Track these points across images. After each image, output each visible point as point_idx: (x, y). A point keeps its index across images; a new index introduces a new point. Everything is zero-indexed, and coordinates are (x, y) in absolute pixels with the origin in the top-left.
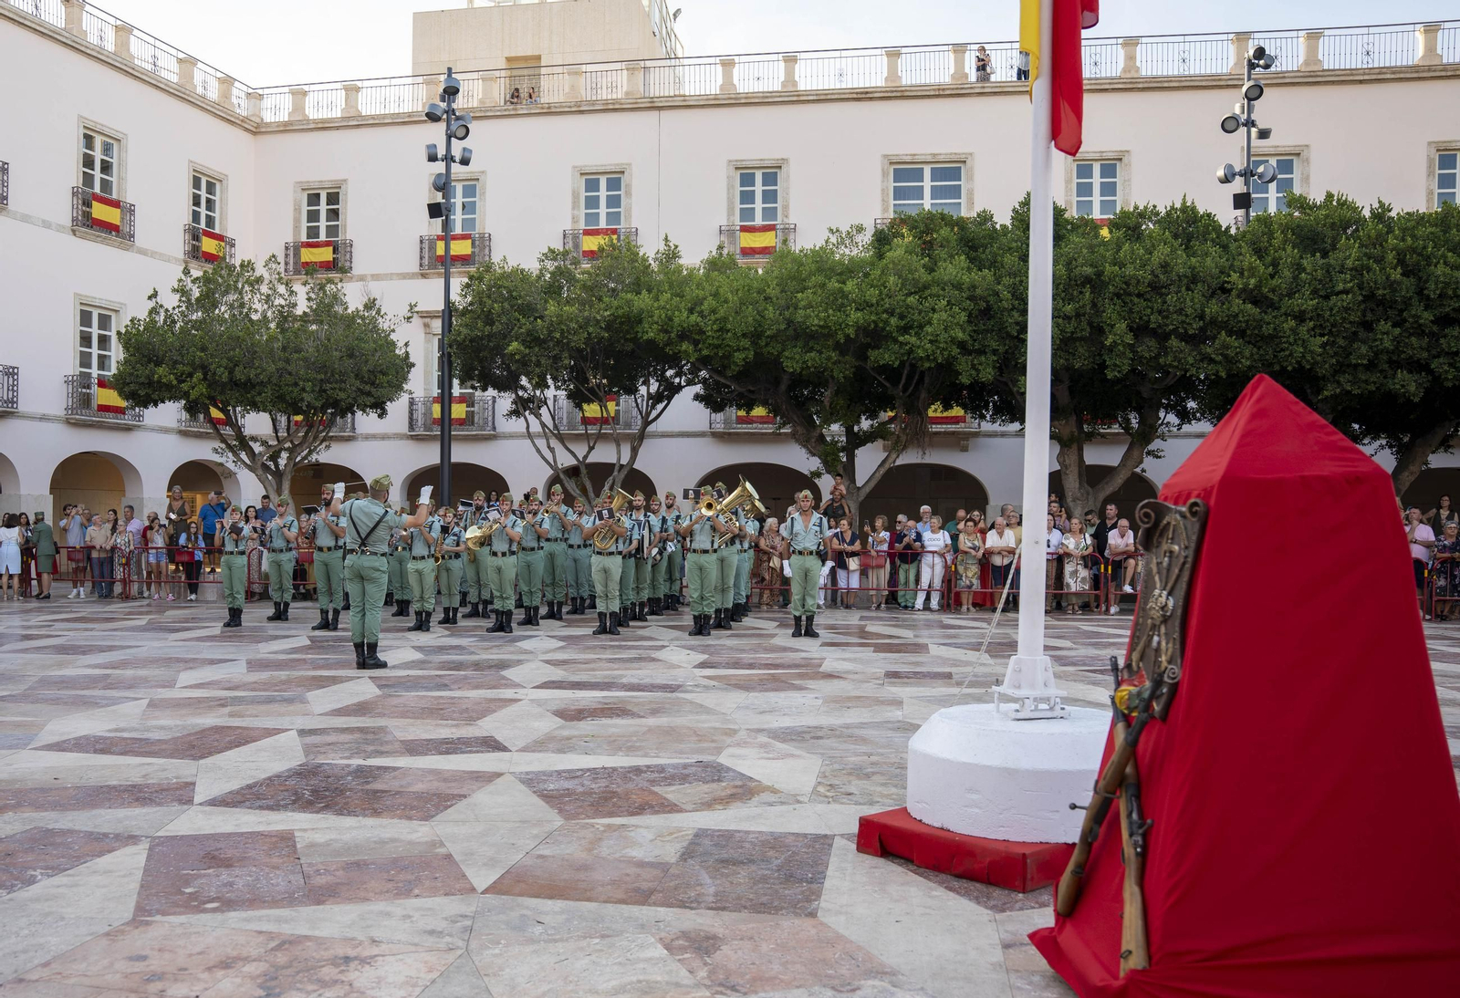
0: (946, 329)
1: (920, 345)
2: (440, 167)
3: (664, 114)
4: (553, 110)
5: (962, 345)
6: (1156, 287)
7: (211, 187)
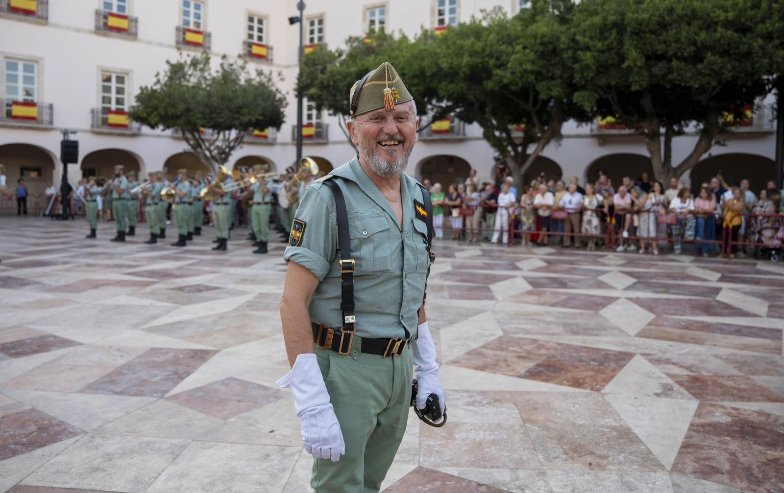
0: (520, 64)
1: (503, 75)
5: (538, 75)
6: (663, 26)
7: (260, 22)
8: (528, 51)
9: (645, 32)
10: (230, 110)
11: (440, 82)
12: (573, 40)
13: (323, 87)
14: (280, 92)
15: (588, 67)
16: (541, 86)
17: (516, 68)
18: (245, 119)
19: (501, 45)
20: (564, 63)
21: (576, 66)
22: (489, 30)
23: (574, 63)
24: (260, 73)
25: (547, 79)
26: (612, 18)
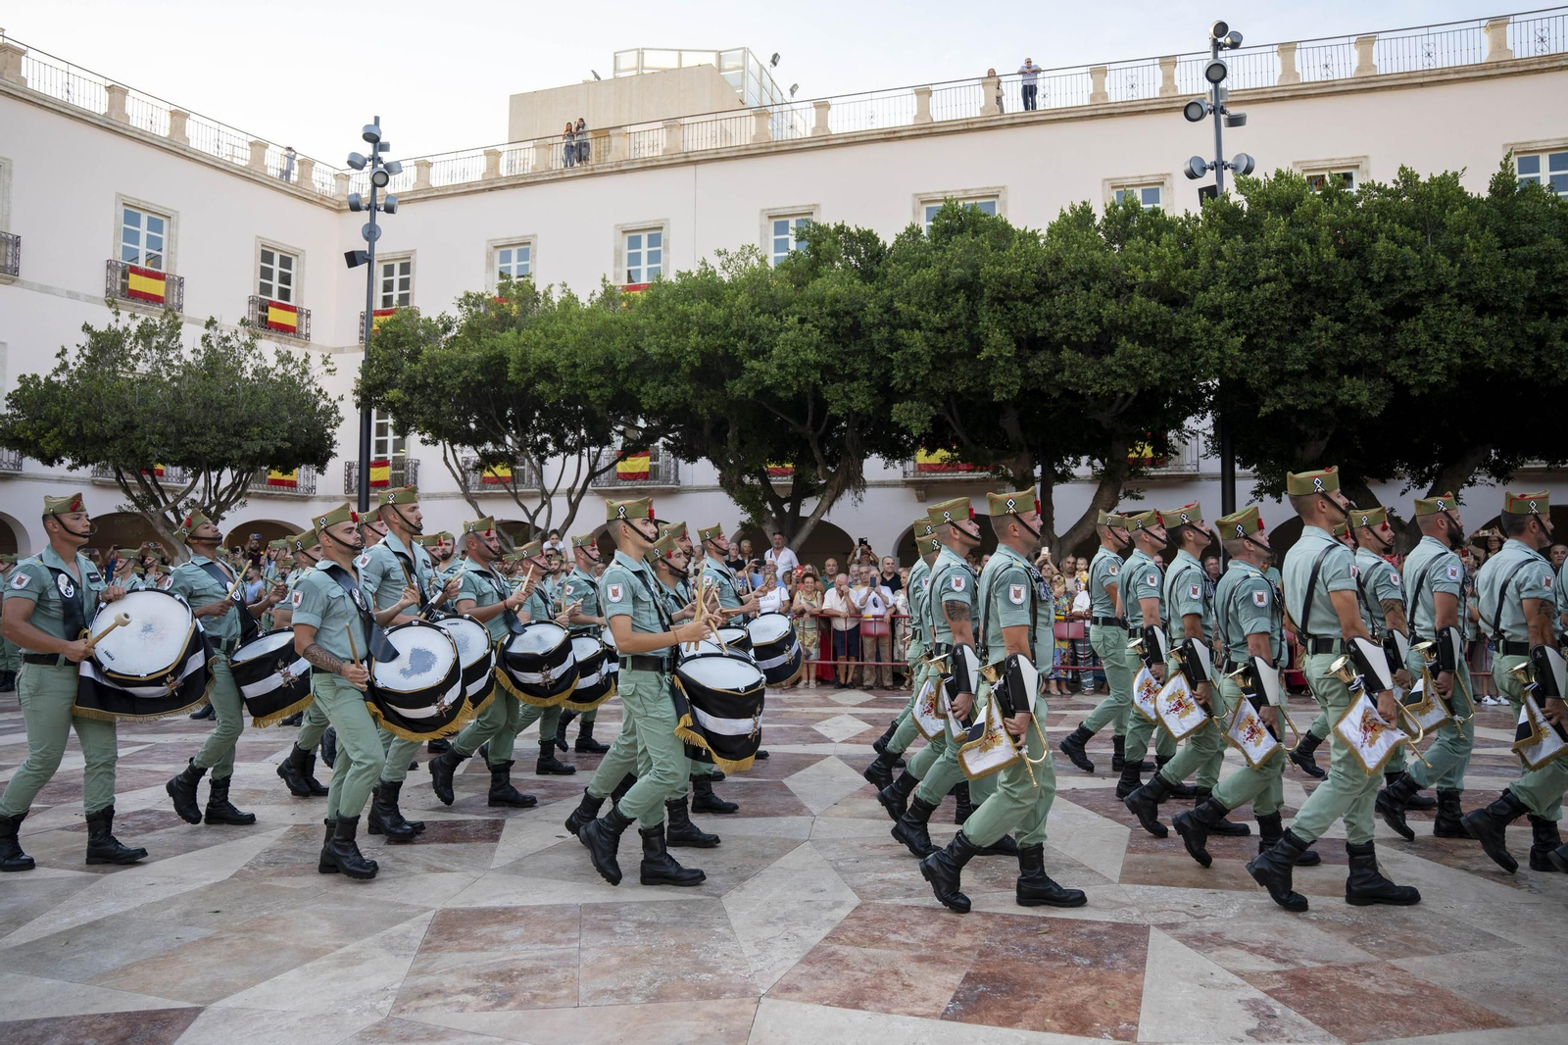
0: (795, 351)
1: (767, 370)
2: (364, 217)
3: (701, 168)
4: (596, 171)
5: (827, 370)
6: (1044, 288)
7: (286, 262)
8: (808, 326)
9: (1014, 298)
10: (222, 429)
11: (643, 382)
12: (889, 309)
13: (413, 387)
14: (325, 397)
15: (916, 357)
16: (830, 392)
17: (787, 357)
18: (254, 447)
19: (758, 315)
20: (873, 350)
21: (895, 356)
22: (735, 286)
23: (891, 351)
24: (285, 359)
25: (841, 378)
26: (957, 272)
